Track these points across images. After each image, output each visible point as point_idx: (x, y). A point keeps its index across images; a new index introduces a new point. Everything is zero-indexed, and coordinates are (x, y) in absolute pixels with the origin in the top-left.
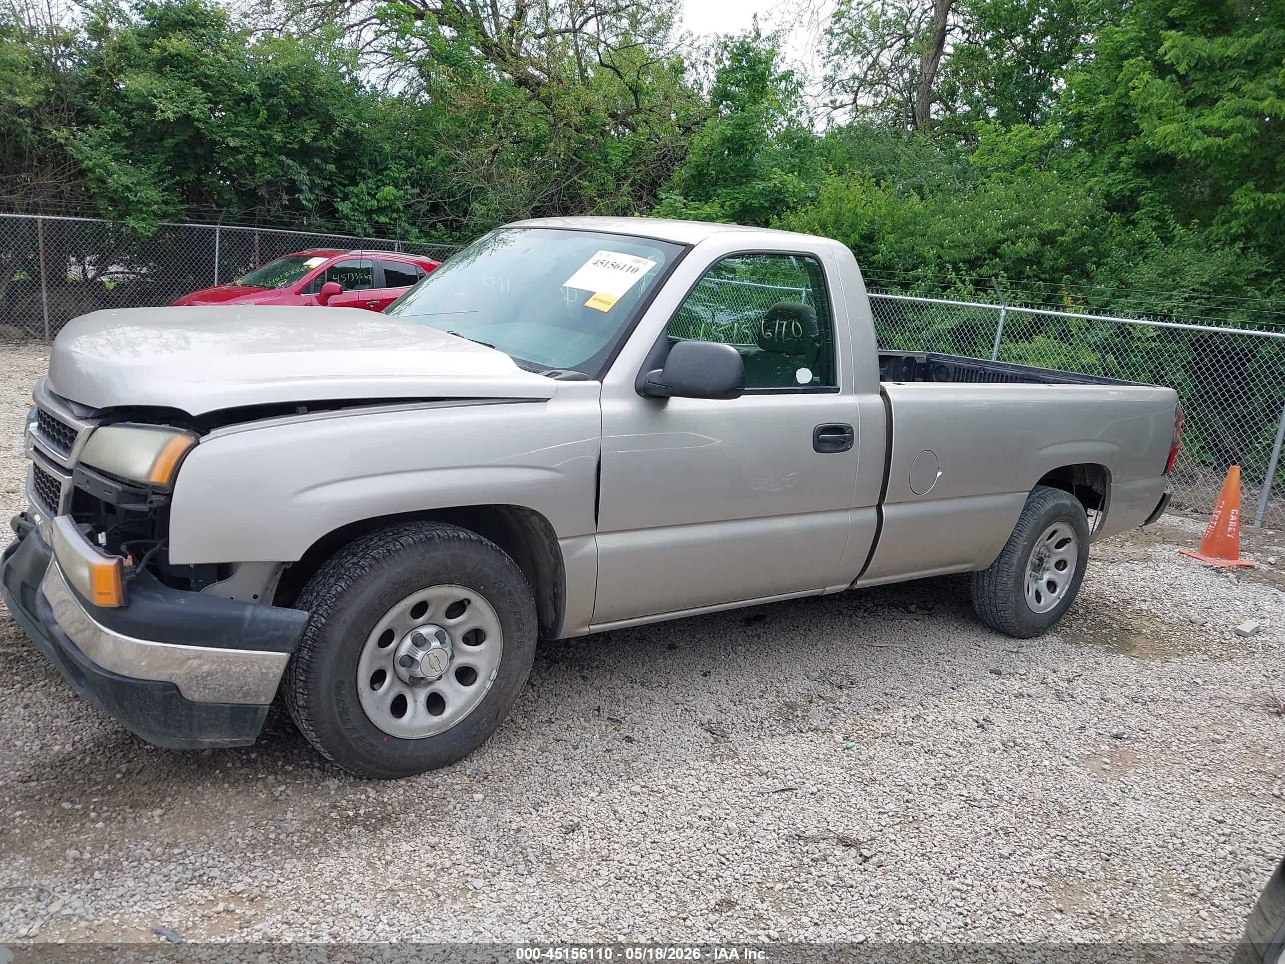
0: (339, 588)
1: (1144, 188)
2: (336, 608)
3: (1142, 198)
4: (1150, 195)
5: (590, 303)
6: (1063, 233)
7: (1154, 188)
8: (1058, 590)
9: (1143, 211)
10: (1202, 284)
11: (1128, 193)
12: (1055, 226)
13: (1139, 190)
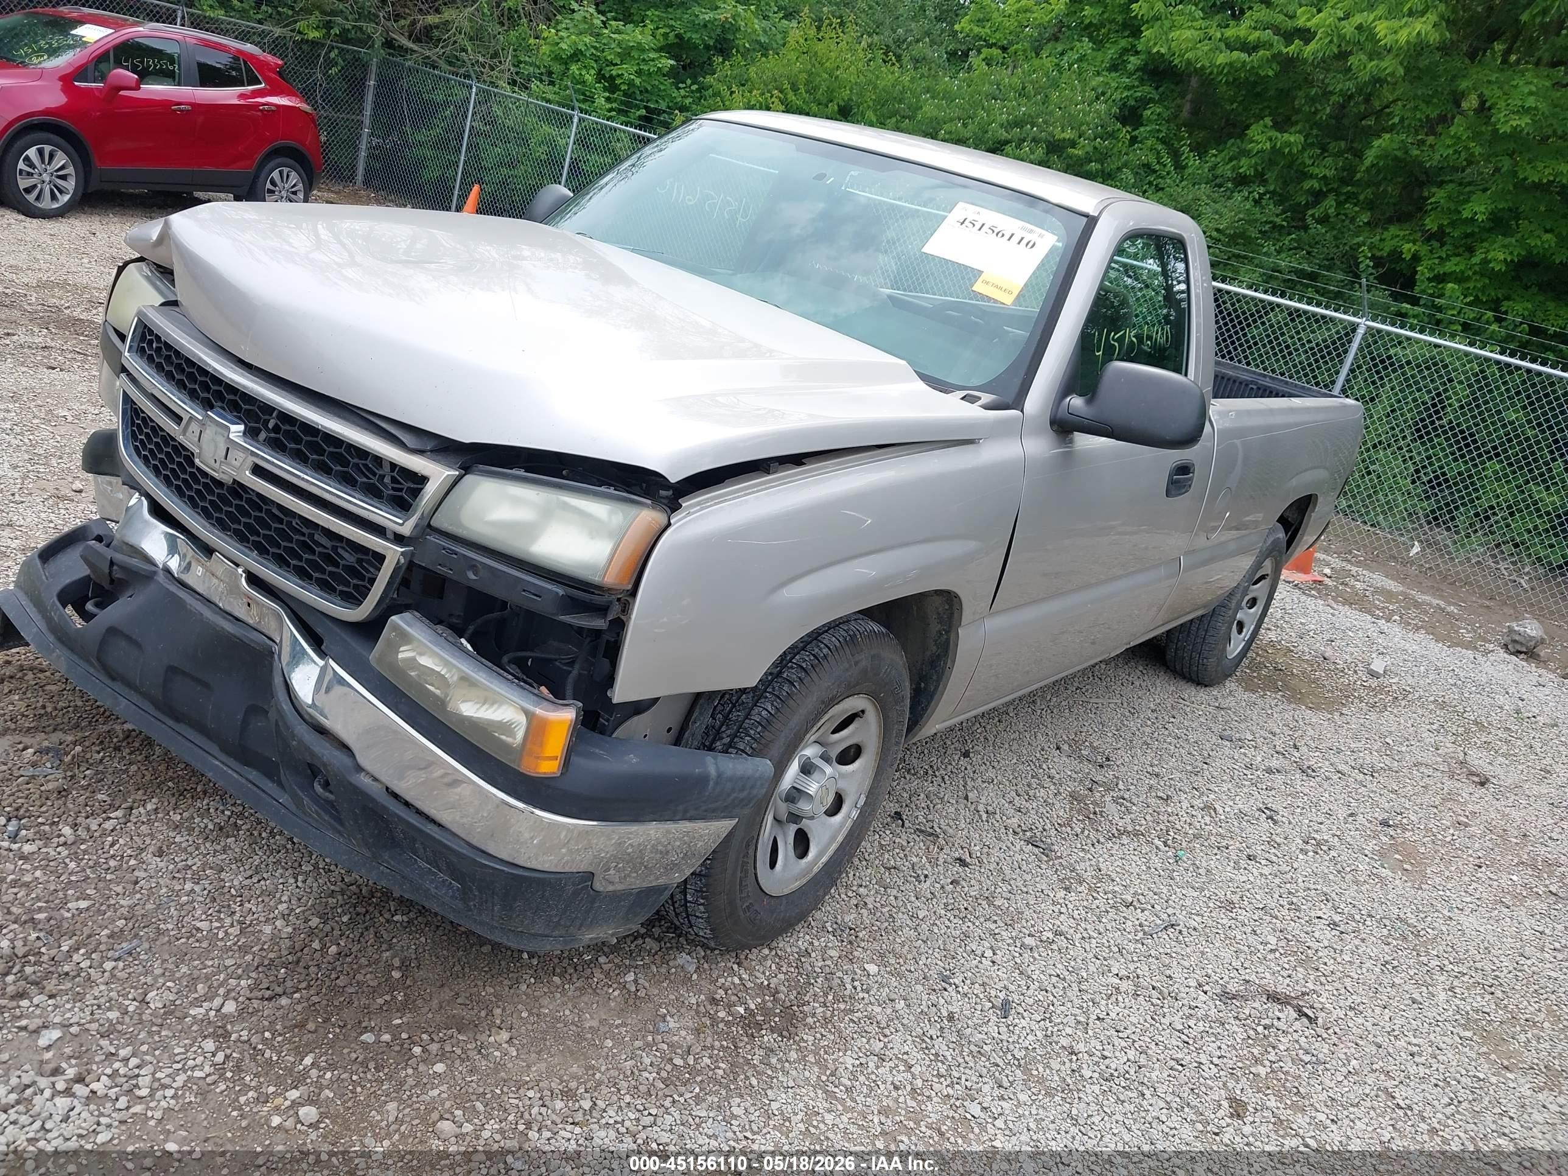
0: (764, 713)
1: (1151, 100)
2: (763, 741)
3: (1149, 112)
4: (1158, 110)
5: (979, 287)
6: (1073, 144)
7: (1160, 101)
8: (1245, 630)
9: (1148, 128)
10: (1218, 230)
11: (1132, 103)
12: (1068, 134)
13: (1144, 102)
